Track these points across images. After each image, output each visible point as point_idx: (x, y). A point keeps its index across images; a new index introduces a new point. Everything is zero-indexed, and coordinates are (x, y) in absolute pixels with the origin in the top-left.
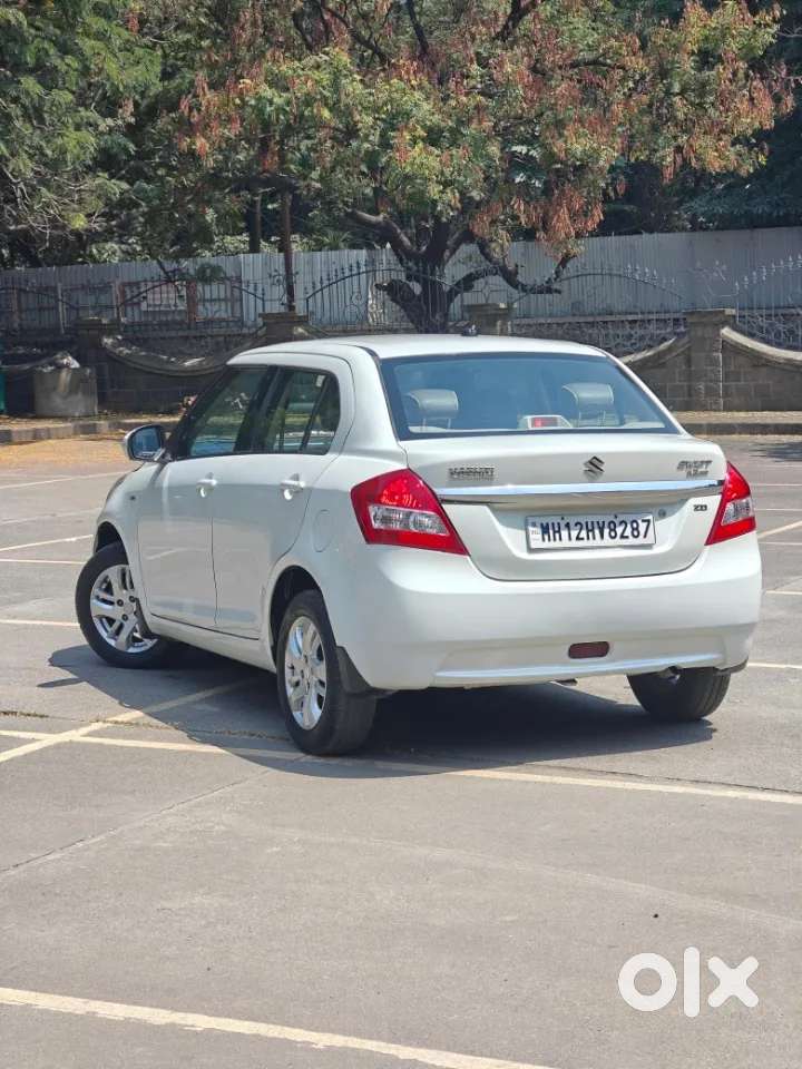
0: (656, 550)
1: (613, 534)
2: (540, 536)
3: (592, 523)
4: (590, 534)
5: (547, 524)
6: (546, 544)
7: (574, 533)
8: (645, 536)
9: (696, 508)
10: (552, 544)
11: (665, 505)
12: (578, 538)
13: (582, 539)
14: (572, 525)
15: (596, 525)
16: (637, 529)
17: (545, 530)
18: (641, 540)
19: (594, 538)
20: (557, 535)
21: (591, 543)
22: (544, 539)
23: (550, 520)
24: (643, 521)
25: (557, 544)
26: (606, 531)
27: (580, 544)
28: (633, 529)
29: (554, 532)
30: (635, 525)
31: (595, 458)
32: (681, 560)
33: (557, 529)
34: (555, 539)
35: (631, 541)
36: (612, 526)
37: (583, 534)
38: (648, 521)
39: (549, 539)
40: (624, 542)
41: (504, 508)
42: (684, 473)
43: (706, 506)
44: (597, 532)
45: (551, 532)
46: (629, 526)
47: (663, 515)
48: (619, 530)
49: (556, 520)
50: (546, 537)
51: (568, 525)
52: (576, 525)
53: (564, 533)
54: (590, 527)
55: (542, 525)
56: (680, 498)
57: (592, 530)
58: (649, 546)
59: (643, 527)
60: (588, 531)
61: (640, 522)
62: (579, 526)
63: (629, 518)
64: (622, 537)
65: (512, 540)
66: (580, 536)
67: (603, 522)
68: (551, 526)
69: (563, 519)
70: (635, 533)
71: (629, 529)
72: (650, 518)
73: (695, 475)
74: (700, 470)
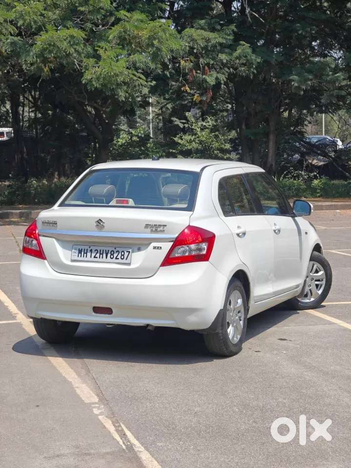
0: (132, 266)
1: (112, 257)
2: (77, 255)
3: (103, 250)
4: (101, 256)
5: (82, 249)
6: (79, 258)
7: (93, 255)
8: (126, 259)
9: (155, 248)
10: (82, 259)
11: (140, 245)
12: (95, 257)
13: (97, 257)
14: (93, 251)
15: (105, 251)
16: (123, 255)
17: (80, 252)
18: (124, 261)
19: (102, 258)
20: (85, 255)
21: (101, 260)
22: (78, 256)
23: (83, 247)
24: (127, 252)
25: (85, 259)
26: (109, 255)
27: (96, 260)
28: (122, 255)
29: (84, 253)
30: (123, 253)
31: (100, 220)
32: (147, 273)
33: (85, 252)
34: (84, 256)
35: (120, 261)
36: (112, 253)
37: (98, 255)
38: (129, 252)
39: (81, 256)
40: (117, 261)
41: (67, 241)
42: (149, 230)
43: (161, 247)
44: (104, 255)
45: (83, 253)
46: (120, 253)
47: (139, 250)
48: (115, 255)
49: (86, 248)
50: (80, 255)
51: (91, 251)
52: (95, 251)
53: (89, 254)
54: (102, 252)
55: (79, 249)
56: (149, 241)
57: (102, 254)
58: (129, 264)
59: (126, 254)
60: (100, 254)
61: (125, 252)
62: (96, 251)
63: (120, 250)
64: (116, 258)
65: (64, 255)
66: (96, 256)
67: (108, 251)
68: (83, 250)
69: (90, 247)
70: (122, 257)
71: (120, 255)
72: (130, 250)
73: (156, 231)
74: (159, 229)
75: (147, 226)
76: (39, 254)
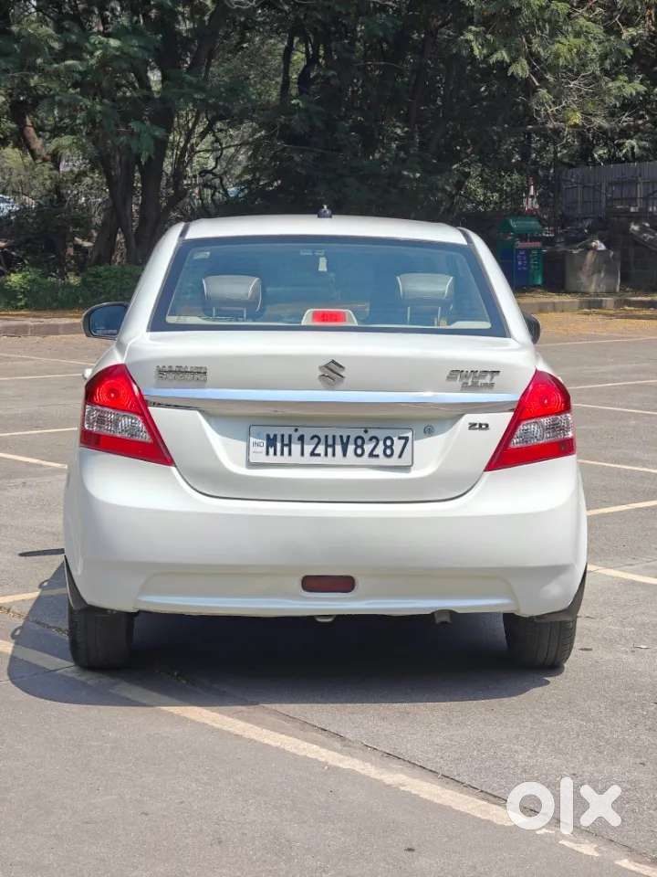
0: (414, 474)
1: (359, 451)
2: (264, 449)
3: (334, 437)
4: (330, 450)
5: (275, 436)
6: (271, 459)
7: (308, 449)
8: (400, 456)
9: (472, 426)
10: (278, 459)
11: (432, 420)
12: (313, 454)
13: (319, 455)
14: (307, 438)
15: (338, 440)
16: (391, 447)
17: (271, 442)
18: (394, 461)
19: (334, 455)
20: (286, 449)
21: (330, 460)
22: (267, 453)
23: (279, 431)
24: (400, 438)
25: (286, 459)
26: (351, 448)
27: (315, 460)
28: (386, 447)
29: (283, 445)
30: (389, 443)
31: (333, 362)
32: (452, 486)
33: (286, 441)
34: (282, 454)
35: (383, 461)
36: (359, 442)
37: (321, 449)
38: (406, 439)
39: (275, 454)
40: (374, 461)
41: (223, 415)
42: (458, 383)
43: (487, 426)
44: (339, 448)
45: (279, 445)
46: (381, 443)
47: (429, 432)
48: (368, 447)
49: (287, 431)
50: (271, 450)
51: (301, 438)
52: (312, 438)
53: (296, 448)
54: (330, 442)
55: (268, 436)
56: (452, 414)
57: (333, 446)
58: (406, 468)
59: (398, 445)
60: (327, 446)
61: (395, 439)
62: (316, 440)
63: (381, 434)
64: (371, 455)
65: (229, 452)
66: (316, 452)
67: (348, 437)
68: (279, 438)
69: (296, 430)
70: (388, 452)
71: (381, 447)
72: (409, 435)
73: (475, 387)
74: (481, 381)
75: (454, 374)
76: (153, 451)
